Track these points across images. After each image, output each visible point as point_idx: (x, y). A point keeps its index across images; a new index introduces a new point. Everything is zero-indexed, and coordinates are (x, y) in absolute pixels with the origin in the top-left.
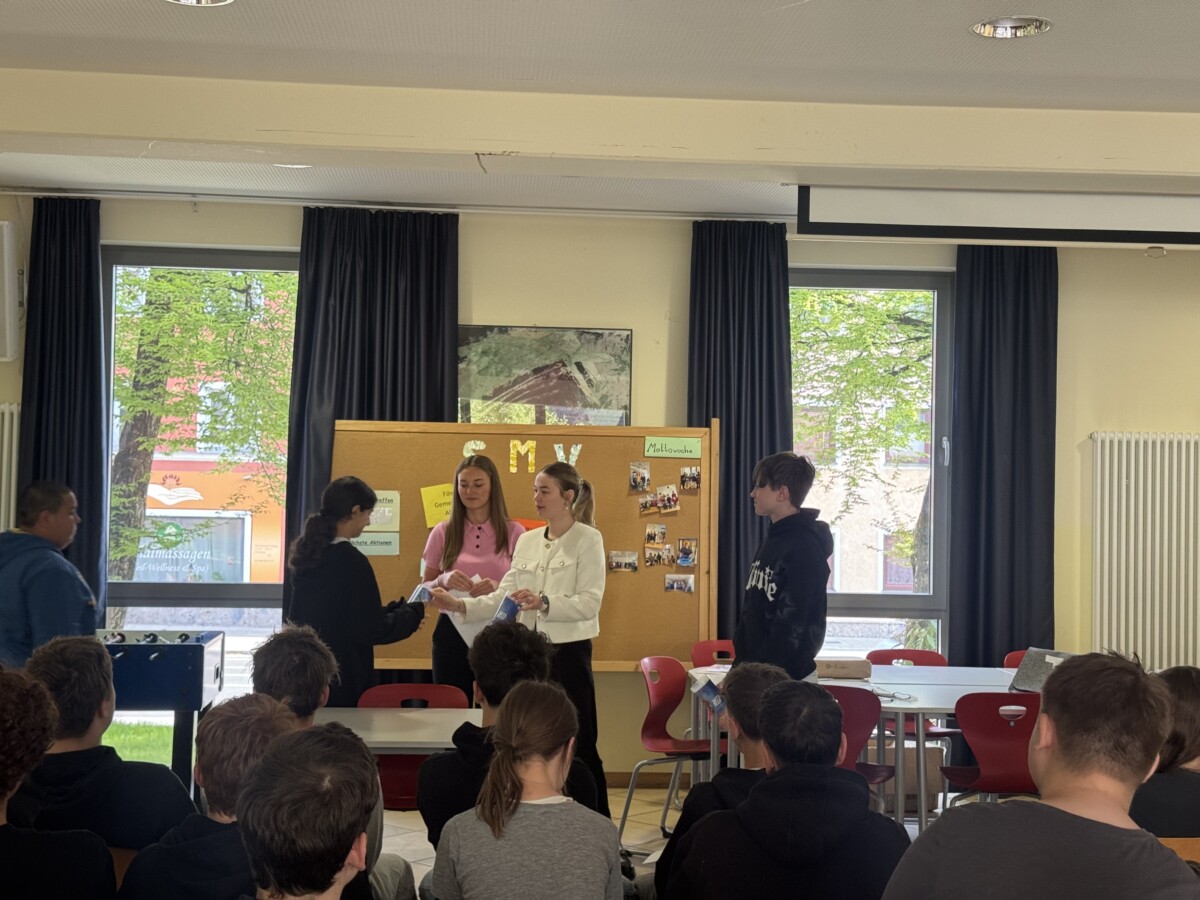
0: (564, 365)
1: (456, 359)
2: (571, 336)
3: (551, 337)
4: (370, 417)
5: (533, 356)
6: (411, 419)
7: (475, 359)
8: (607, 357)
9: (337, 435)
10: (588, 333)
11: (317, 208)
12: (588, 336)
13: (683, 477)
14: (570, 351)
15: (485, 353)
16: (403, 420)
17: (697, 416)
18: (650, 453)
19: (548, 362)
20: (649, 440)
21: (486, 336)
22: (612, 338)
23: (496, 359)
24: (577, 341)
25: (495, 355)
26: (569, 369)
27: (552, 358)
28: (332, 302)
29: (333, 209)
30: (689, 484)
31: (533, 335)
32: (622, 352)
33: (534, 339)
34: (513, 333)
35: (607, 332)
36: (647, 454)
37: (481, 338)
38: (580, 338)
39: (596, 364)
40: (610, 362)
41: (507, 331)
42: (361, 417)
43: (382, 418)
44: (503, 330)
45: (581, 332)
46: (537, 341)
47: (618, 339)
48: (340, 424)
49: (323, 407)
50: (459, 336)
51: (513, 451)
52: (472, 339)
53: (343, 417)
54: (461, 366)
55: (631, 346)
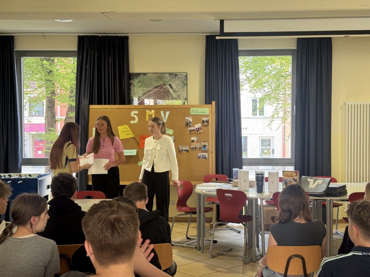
0: (165, 85)
1: (129, 85)
2: (167, 75)
3: (161, 76)
4: (101, 104)
5: (155, 82)
6: (115, 104)
7: (136, 84)
8: (179, 82)
9: (90, 110)
10: (173, 74)
11: (82, 36)
12: (173, 75)
13: (203, 121)
14: (167, 80)
15: (139, 82)
16: (112, 104)
17: (208, 101)
18: (192, 113)
19: (160, 84)
20: (192, 109)
21: (139, 76)
22: (180, 76)
23: (143, 84)
24: (169, 77)
25: (142, 82)
26: (167, 86)
27: (161, 83)
28: (87, 66)
29: (87, 36)
30: (205, 123)
31: (154, 75)
32: (184, 80)
33: (155, 77)
34: (148, 75)
35: (179, 74)
36: (191, 114)
37: (137, 77)
38: (170, 76)
39: (176, 84)
40: (180, 84)
41: (146, 74)
42: (98, 104)
43: (105, 104)
44: (145, 74)
45: (170, 74)
46: (156, 77)
47: (183, 76)
48: (91, 106)
49: (85, 102)
50: (130, 76)
51: (148, 114)
52: (135, 77)
53: (92, 104)
54: (132, 86)
55: (187, 78)
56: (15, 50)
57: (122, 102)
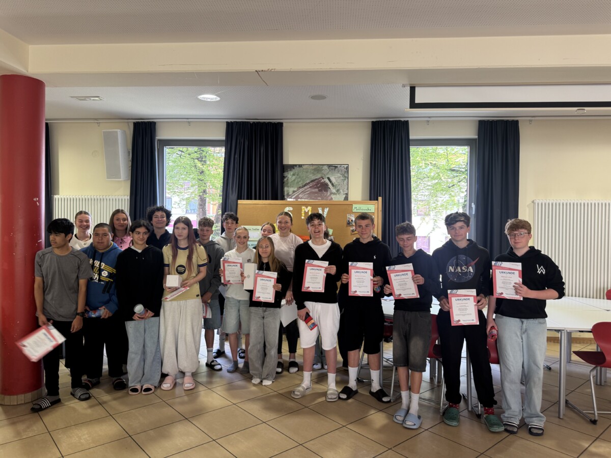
0: (323, 179)
1: (283, 177)
2: (326, 167)
3: (318, 168)
4: (251, 199)
5: (311, 175)
6: (266, 199)
7: (290, 177)
8: (339, 175)
9: (239, 205)
10: (332, 166)
11: (231, 122)
12: (332, 168)
14: (325, 173)
15: (294, 175)
16: (263, 199)
17: (373, 197)
18: (354, 210)
19: (317, 178)
20: (354, 206)
21: (294, 169)
22: (341, 168)
23: (298, 177)
25: (298, 175)
26: (325, 180)
27: (319, 176)
28: (236, 156)
29: (236, 122)
31: (311, 167)
32: (345, 173)
34: (304, 167)
35: (339, 166)
37: (292, 169)
38: (329, 168)
39: (335, 178)
40: (340, 177)
41: (302, 166)
42: (248, 199)
43: (255, 199)
44: (300, 166)
45: (329, 166)
46: (313, 170)
47: (343, 168)
48: (240, 202)
49: (233, 196)
50: (284, 168)
51: (303, 211)
52: (289, 170)
53: (241, 199)
54: (285, 179)
55: (348, 171)
56: (158, 138)
57: (275, 197)
